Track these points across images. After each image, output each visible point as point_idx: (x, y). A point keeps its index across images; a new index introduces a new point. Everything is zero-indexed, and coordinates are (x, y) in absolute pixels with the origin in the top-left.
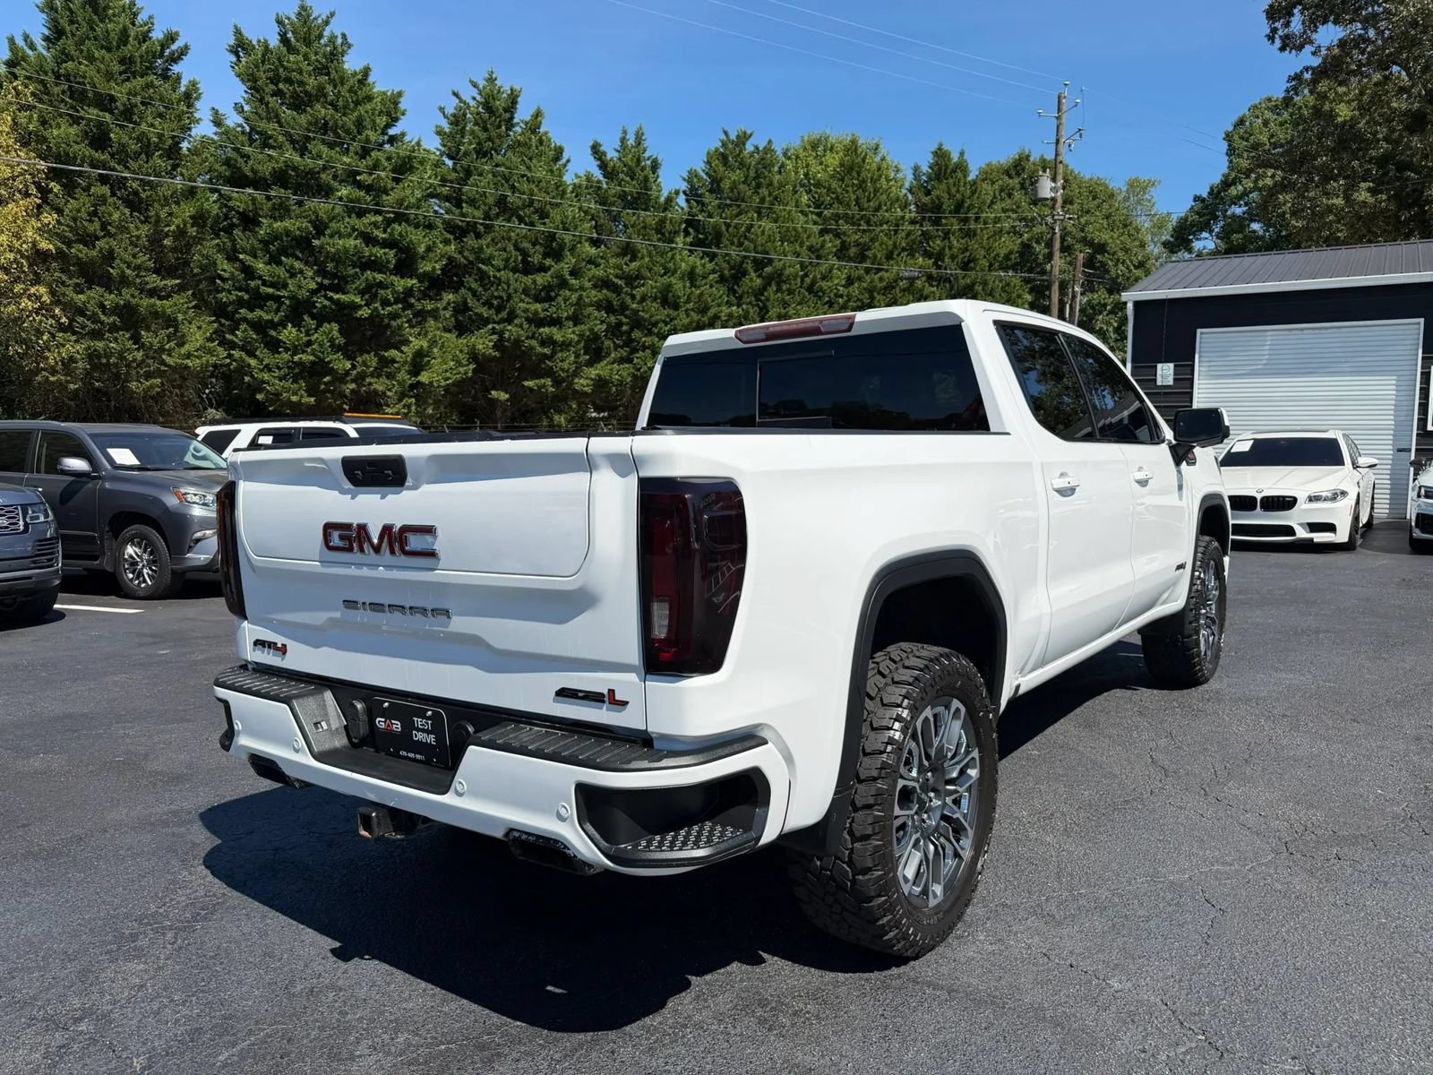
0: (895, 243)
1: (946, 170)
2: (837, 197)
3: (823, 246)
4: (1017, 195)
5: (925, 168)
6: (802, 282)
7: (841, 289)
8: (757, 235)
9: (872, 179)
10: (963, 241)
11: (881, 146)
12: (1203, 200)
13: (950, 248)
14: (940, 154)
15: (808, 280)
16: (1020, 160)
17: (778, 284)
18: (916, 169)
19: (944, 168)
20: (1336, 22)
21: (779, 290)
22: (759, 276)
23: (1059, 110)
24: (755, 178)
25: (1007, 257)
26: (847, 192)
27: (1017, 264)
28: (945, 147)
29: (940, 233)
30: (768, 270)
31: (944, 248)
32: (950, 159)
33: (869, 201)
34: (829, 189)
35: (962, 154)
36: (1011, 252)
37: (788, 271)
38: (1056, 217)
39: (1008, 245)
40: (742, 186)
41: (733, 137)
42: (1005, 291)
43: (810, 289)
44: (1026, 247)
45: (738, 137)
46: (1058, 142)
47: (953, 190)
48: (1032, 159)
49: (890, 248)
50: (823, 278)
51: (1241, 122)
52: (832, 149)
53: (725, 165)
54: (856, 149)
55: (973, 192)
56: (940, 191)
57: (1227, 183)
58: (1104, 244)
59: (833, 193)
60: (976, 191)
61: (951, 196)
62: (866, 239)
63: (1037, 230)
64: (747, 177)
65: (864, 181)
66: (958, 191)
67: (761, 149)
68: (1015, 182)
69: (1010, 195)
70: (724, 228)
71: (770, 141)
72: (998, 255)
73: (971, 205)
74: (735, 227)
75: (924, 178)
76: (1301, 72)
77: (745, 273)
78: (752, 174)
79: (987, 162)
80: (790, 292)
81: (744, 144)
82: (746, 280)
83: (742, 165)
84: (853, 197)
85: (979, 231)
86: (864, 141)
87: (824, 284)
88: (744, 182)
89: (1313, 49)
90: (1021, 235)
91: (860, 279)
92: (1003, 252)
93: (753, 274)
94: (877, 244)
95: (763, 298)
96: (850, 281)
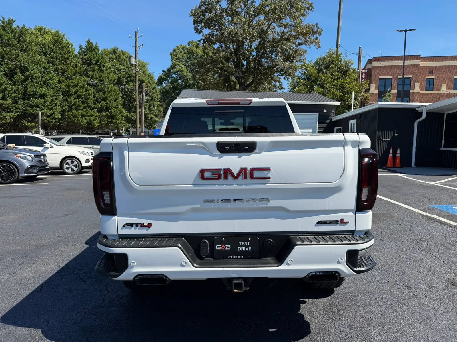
0: (76, 71)
1: (92, 48)
2: (52, 51)
3: (49, 68)
4: (115, 61)
5: (84, 46)
6: (42, 79)
7: (57, 84)
8: (21, 59)
9: (66, 47)
10: (100, 73)
11: (65, 36)
12: (165, 72)
13: (95, 75)
14: (89, 43)
15: (44, 79)
16: (115, 49)
17: (31, 79)
18: (80, 46)
19: (90, 48)
20: (209, 28)
21: (32, 81)
22: (22, 75)
23: (136, 37)
24: (18, 38)
25: (114, 81)
26: (56, 50)
27: (117, 83)
28: (91, 41)
29: (91, 69)
30: (27, 73)
31: (93, 75)
32: (93, 45)
33: (65, 54)
34: (49, 47)
35: (96, 44)
36: (115, 79)
37: (35, 75)
38: (137, 70)
39: (113, 77)
40: (13, 40)
41: (6, 20)
42: (114, 92)
43: (45, 82)
44: (119, 78)
45: (9, 20)
46: (136, 47)
47: (95, 56)
48: (119, 50)
49: (74, 72)
50: (50, 79)
51: (174, 50)
52: (47, 33)
53: (4, 30)
54: (59, 35)
55: (102, 58)
56: (90, 55)
57: (172, 68)
58: (143, 81)
59: (51, 49)
60: (102, 57)
61: (94, 58)
62: (65, 67)
63: (123, 73)
64: (15, 37)
65: (63, 47)
66: (97, 56)
67: (20, 27)
68: (114, 56)
69: (112, 61)
70: (5, 54)
71: (24, 25)
72: (111, 80)
73: (101, 62)
74: (11, 55)
75: (84, 50)
76: (200, 40)
77: (16, 73)
78: (17, 36)
79: (104, 48)
80: (37, 83)
81: (12, 24)
82: (17, 76)
83: (12, 31)
84: (59, 52)
85: (104, 71)
86: (61, 33)
87: (50, 81)
88: (14, 38)
89: (203, 34)
90: (117, 74)
91: (63, 81)
92: (113, 79)
93: (20, 74)
94: (69, 70)
95: (25, 84)
96: (60, 82)
